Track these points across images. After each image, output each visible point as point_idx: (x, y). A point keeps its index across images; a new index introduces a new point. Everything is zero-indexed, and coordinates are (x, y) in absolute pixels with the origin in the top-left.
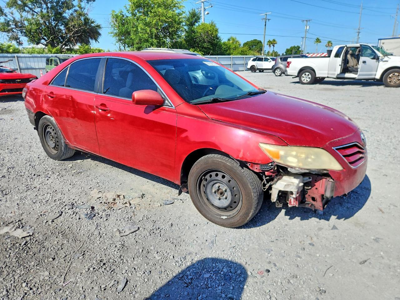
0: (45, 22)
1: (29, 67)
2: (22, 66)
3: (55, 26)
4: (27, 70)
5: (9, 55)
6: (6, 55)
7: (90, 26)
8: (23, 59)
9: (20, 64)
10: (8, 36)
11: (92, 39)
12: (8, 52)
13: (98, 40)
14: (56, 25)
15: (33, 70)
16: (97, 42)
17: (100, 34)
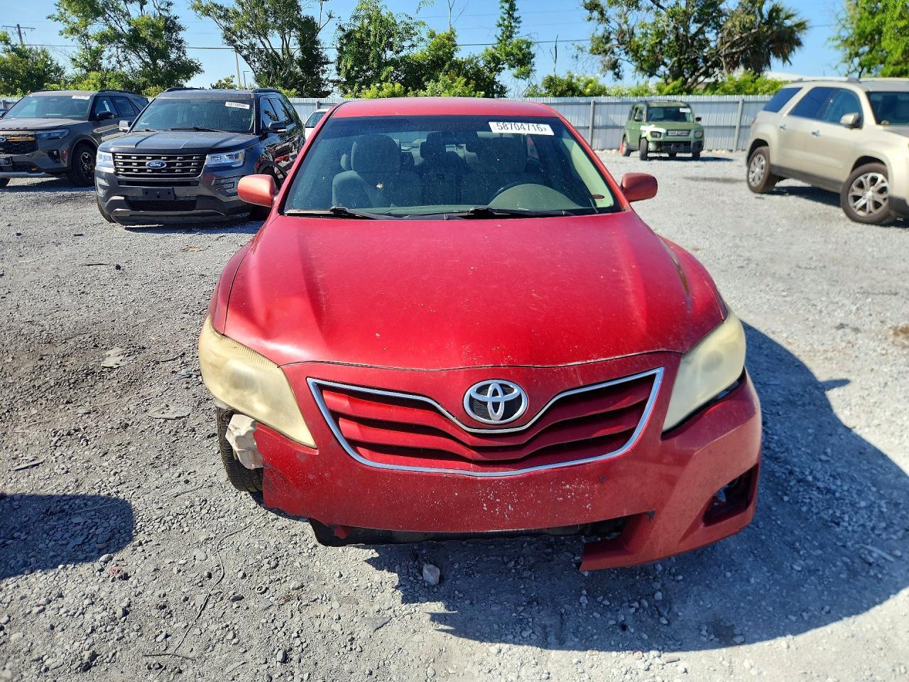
0: (676, 28)
1: (610, 123)
2: (598, 122)
3: (696, 34)
4: (605, 130)
5: (582, 100)
6: (576, 99)
7: (780, 25)
8: (604, 107)
9: (595, 116)
10: (602, 62)
11: (777, 56)
12: (581, 94)
13: (790, 59)
14: (700, 31)
15: (616, 130)
16: (787, 62)
17: (799, 43)
